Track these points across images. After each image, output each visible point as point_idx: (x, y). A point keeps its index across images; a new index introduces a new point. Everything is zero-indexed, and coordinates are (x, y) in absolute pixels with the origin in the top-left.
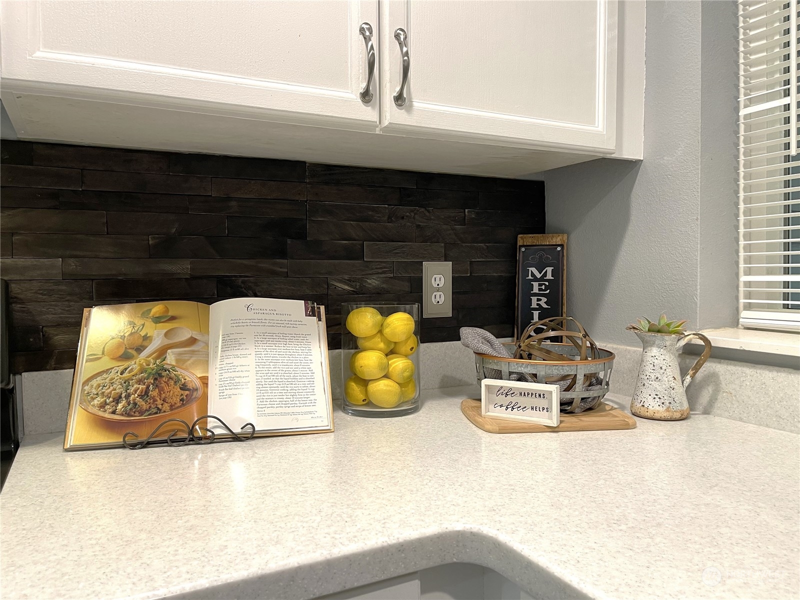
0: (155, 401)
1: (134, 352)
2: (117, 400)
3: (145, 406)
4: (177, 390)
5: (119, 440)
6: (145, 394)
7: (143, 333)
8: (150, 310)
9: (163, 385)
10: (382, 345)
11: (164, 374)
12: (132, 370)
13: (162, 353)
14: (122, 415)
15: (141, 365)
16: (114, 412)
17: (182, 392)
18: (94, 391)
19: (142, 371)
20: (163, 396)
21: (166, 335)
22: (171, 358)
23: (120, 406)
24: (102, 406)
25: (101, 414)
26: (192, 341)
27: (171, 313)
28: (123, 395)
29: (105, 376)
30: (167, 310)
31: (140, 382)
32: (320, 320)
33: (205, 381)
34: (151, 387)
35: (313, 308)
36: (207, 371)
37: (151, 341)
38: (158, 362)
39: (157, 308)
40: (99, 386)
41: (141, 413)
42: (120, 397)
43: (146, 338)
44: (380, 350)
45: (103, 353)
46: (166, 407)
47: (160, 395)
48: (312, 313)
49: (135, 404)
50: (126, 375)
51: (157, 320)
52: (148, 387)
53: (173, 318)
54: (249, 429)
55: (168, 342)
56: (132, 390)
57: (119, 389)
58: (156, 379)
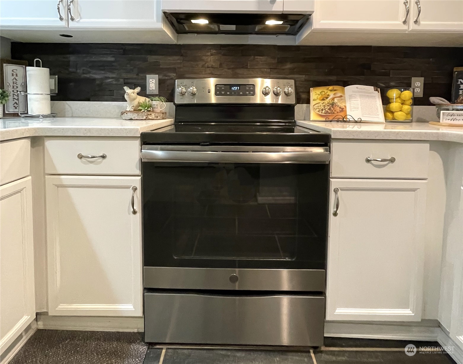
0: (332, 111)
1: (325, 99)
2: (322, 110)
3: (330, 112)
4: (338, 108)
5: (324, 119)
6: (330, 109)
7: (327, 94)
8: (329, 88)
9: (334, 107)
10: (400, 101)
11: (334, 104)
12: (325, 103)
13: (333, 99)
14: (324, 113)
15: (328, 102)
16: (322, 113)
17: (340, 109)
18: (316, 108)
19: (328, 103)
20: (335, 109)
21: (334, 94)
22: (336, 100)
23: (323, 112)
24: (319, 111)
25: (318, 113)
26: (341, 96)
27: (335, 89)
28: (324, 109)
29: (318, 104)
30: (334, 88)
31: (328, 106)
32: (378, 92)
33: (345, 106)
34: (331, 107)
35: (376, 89)
36: (346, 104)
37: (330, 96)
38: (332, 101)
39: (331, 88)
40: (317, 107)
41: (329, 113)
42: (323, 109)
43: (328, 95)
44: (399, 102)
45: (317, 99)
46: (336, 112)
47: (334, 109)
48: (377, 90)
49: (327, 111)
50: (324, 104)
51: (331, 91)
52: (330, 107)
53: (335, 90)
54: (360, 120)
55: (334, 96)
56: (326, 108)
57: (323, 108)
58: (332, 105)
